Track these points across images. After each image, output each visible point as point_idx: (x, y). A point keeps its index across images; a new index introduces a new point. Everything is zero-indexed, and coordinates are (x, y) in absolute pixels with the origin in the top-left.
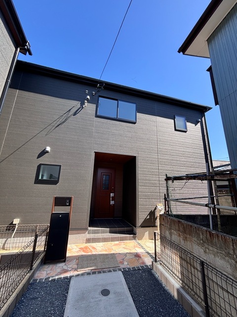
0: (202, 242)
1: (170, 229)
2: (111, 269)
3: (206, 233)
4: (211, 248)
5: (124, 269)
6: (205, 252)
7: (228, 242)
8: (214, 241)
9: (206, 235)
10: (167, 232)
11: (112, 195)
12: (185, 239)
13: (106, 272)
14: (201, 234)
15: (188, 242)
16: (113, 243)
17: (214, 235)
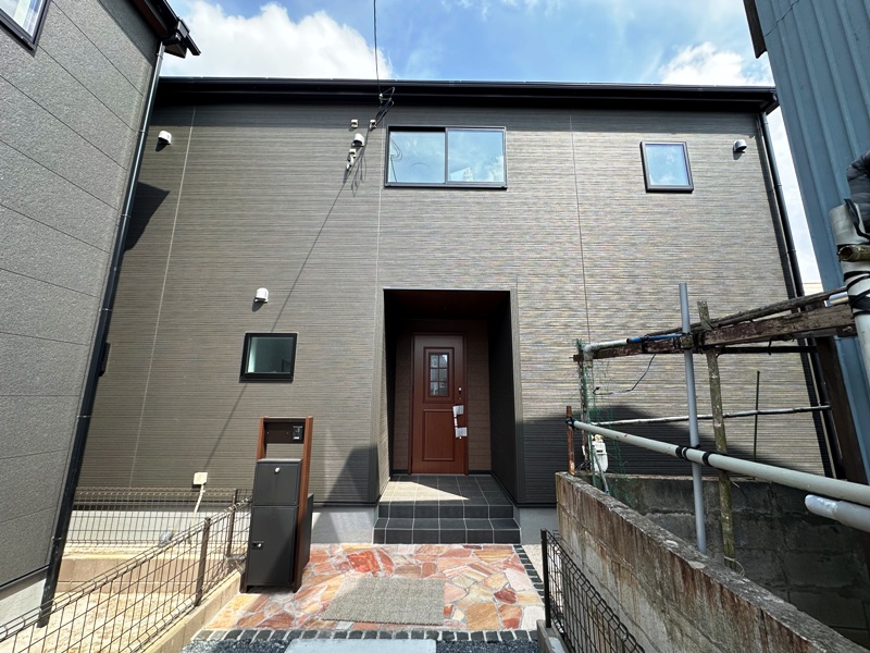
0: (659, 593)
1: (580, 527)
2: (408, 629)
3: (673, 564)
4: (688, 629)
5: (446, 634)
6: (670, 633)
7: (746, 620)
8: (697, 601)
9: (673, 573)
10: (574, 535)
11: (456, 410)
12: (617, 569)
13: (389, 637)
14: (657, 565)
15: (625, 586)
16: (446, 547)
17: (697, 577)
